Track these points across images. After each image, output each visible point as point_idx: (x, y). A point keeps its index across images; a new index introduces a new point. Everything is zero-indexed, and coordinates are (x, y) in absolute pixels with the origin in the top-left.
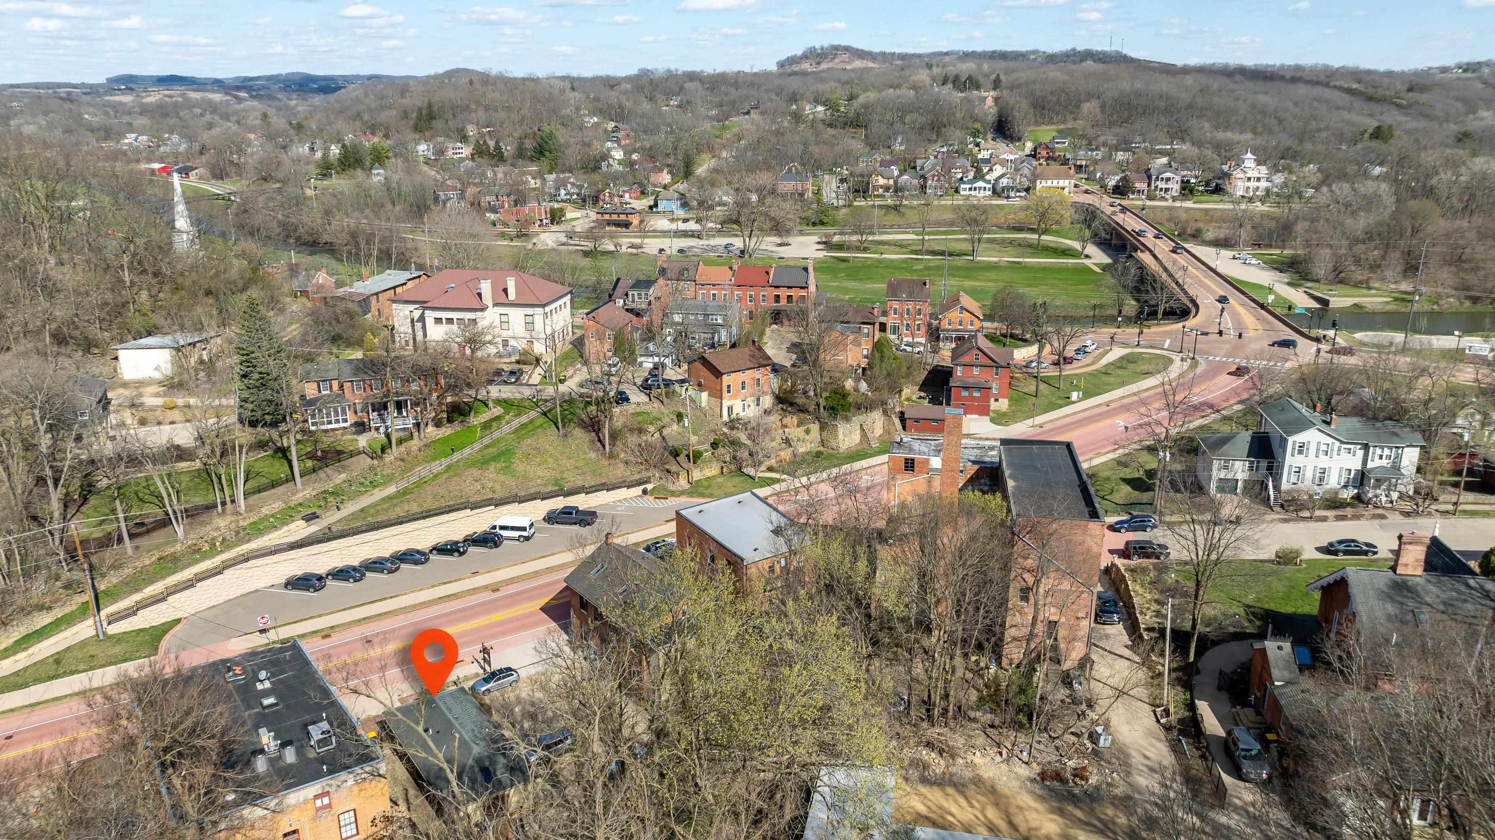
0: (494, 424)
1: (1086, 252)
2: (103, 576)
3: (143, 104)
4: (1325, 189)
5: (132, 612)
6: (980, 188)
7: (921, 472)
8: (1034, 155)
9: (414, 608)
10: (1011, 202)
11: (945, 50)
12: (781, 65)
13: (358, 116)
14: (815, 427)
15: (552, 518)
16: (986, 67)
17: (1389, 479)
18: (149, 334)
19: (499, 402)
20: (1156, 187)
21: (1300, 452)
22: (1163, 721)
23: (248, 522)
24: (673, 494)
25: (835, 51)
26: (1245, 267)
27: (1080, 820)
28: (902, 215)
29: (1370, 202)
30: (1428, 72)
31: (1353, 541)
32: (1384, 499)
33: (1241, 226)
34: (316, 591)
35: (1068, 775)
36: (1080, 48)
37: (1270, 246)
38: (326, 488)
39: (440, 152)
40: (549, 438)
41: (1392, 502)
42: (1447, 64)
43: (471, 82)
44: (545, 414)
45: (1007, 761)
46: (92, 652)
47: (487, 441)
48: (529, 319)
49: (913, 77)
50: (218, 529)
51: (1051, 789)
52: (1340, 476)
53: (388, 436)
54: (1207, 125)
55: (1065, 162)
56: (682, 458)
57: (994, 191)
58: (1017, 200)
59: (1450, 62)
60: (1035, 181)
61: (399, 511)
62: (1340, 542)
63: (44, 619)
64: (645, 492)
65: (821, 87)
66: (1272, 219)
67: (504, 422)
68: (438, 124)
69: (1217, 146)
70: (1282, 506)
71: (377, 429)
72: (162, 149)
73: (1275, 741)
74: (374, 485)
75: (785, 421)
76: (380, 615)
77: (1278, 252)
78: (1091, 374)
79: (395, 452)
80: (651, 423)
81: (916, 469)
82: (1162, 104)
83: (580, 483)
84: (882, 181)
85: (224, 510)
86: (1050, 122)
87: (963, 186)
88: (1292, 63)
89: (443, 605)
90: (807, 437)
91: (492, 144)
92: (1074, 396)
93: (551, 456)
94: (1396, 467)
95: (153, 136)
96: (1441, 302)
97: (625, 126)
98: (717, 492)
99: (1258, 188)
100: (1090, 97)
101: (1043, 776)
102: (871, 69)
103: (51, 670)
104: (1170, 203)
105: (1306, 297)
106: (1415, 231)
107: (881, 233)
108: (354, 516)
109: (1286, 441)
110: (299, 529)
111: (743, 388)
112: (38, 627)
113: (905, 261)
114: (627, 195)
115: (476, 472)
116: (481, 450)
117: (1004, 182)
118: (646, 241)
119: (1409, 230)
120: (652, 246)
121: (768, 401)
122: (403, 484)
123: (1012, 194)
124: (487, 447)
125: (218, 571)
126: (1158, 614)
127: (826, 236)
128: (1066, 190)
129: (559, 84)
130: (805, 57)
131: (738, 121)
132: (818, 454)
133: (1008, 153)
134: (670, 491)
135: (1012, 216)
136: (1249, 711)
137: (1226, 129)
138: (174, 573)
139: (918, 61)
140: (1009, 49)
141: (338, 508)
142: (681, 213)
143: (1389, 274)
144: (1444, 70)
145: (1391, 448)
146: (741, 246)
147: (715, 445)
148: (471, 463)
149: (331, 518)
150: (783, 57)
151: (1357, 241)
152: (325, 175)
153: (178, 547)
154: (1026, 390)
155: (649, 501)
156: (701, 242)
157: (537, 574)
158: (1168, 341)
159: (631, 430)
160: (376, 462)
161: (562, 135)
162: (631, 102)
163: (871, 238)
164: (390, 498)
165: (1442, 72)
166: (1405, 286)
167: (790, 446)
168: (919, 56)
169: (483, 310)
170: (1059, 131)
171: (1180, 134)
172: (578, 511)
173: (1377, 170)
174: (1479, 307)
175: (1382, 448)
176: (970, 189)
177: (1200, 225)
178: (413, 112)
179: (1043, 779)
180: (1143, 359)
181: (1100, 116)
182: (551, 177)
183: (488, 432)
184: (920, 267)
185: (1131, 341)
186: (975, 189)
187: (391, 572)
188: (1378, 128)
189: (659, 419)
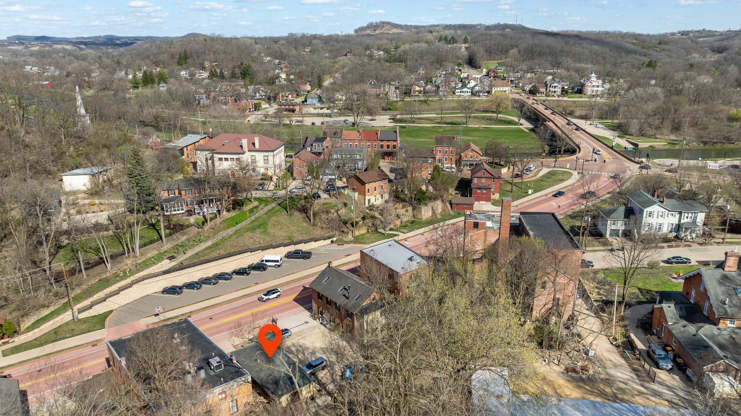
0: (255, 210)
1: (521, 122)
2: (73, 289)
3: (31, 51)
4: (631, 91)
5: (90, 307)
6: (465, 92)
7: (481, 229)
8: (488, 75)
9: (230, 301)
10: (481, 98)
11: (436, 24)
12: (356, 31)
13: (148, 57)
14: (410, 209)
15: (289, 256)
16: (459, 32)
17: (690, 228)
18: (77, 168)
19: (256, 199)
20: (550, 90)
21: (650, 216)
22: (614, 343)
23: (141, 261)
24: (347, 243)
25: (383, 24)
26: (596, 129)
27: (589, 390)
28: (429, 105)
29: (653, 97)
30: (665, 35)
31: (680, 257)
32: (689, 237)
33: (593, 109)
34: (179, 294)
35: (579, 370)
36: (502, 23)
37: (606, 118)
38: (178, 243)
39: (192, 75)
40: (283, 216)
41: (693, 239)
42: (674, 32)
43: (205, 40)
44: (279, 204)
45: (548, 364)
46: (72, 328)
47: (253, 218)
48: (266, 158)
49: (426, 37)
50: (127, 265)
51: (572, 377)
52: (668, 227)
53: (204, 217)
54: (570, 60)
55: (504, 79)
56: (349, 225)
57: (472, 93)
58: (483, 97)
59: (675, 31)
60: (492, 88)
61: (215, 254)
62: (674, 258)
63: (45, 312)
64: (332, 242)
65: (381, 42)
66: (607, 105)
67: (260, 209)
68: (190, 61)
69: (577, 71)
70: (641, 242)
71: (199, 213)
72: (46, 74)
73: (671, 351)
74: (200, 241)
75: (396, 206)
76: (214, 305)
77: (611, 121)
78: (535, 181)
79: (209, 225)
80: (332, 208)
81: (479, 227)
82: (548, 50)
83: (300, 238)
84: (417, 88)
85: (129, 256)
86: (494, 59)
87: (457, 91)
88: (604, 30)
89: (243, 300)
90: (407, 214)
91: (218, 71)
92: (530, 191)
93: (285, 225)
94: (694, 222)
95: (40, 67)
96: (690, 145)
97: (284, 62)
98: (367, 241)
99: (597, 91)
100: (513, 47)
101: (567, 370)
102: (401, 33)
103: (53, 337)
104: (556, 98)
105: (627, 143)
106: (676, 111)
107: (419, 114)
108: (193, 257)
109: (643, 211)
110: (166, 264)
111: (375, 190)
112: (43, 316)
113: (434, 127)
114: (290, 96)
115: (250, 234)
116: (250, 223)
117: (477, 88)
118: (305, 119)
119: (673, 110)
120: (308, 121)
121: (386, 196)
122: (215, 240)
123: (481, 94)
124: (253, 221)
125: (130, 286)
126: (599, 294)
127: (393, 115)
128: (507, 92)
129: (249, 41)
130: (368, 27)
131: (342, 59)
132: (413, 222)
133: (476, 74)
134: (344, 241)
135: (482, 105)
136: (654, 337)
137: (580, 62)
138: (107, 287)
139: (423, 29)
140: (468, 23)
141: (184, 253)
142: (318, 105)
143: (665, 131)
144: (673, 34)
145: (692, 213)
146: (353, 121)
147: (364, 218)
148: (248, 230)
149: (181, 258)
150: (357, 27)
151: (650, 116)
152: (135, 87)
153: (108, 274)
154: (506, 189)
155: (335, 247)
156: (332, 119)
157: (287, 283)
158: (568, 165)
159: (323, 212)
160: (200, 230)
161: (255, 67)
162: (286, 50)
163: (416, 116)
164: (209, 248)
165: (672, 35)
166: (673, 137)
167: (399, 218)
168: (424, 27)
169: (243, 153)
170: (498, 64)
171: (558, 65)
172: (302, 252)
173: (653, 82)
174: (707, 147)
175: (688, 213)
176: (461, 92)
177: (572, 109)
178: (176, 55)
179: (567, 372)
180: (558, 173)
181: (518, 56)
182: (251, 88)
183: (252, 214)
184: (441, 130)
185: (550, 165)
186: (463, 92)
187: (214, 284)
188: (650, 62)
189: (336, 206)
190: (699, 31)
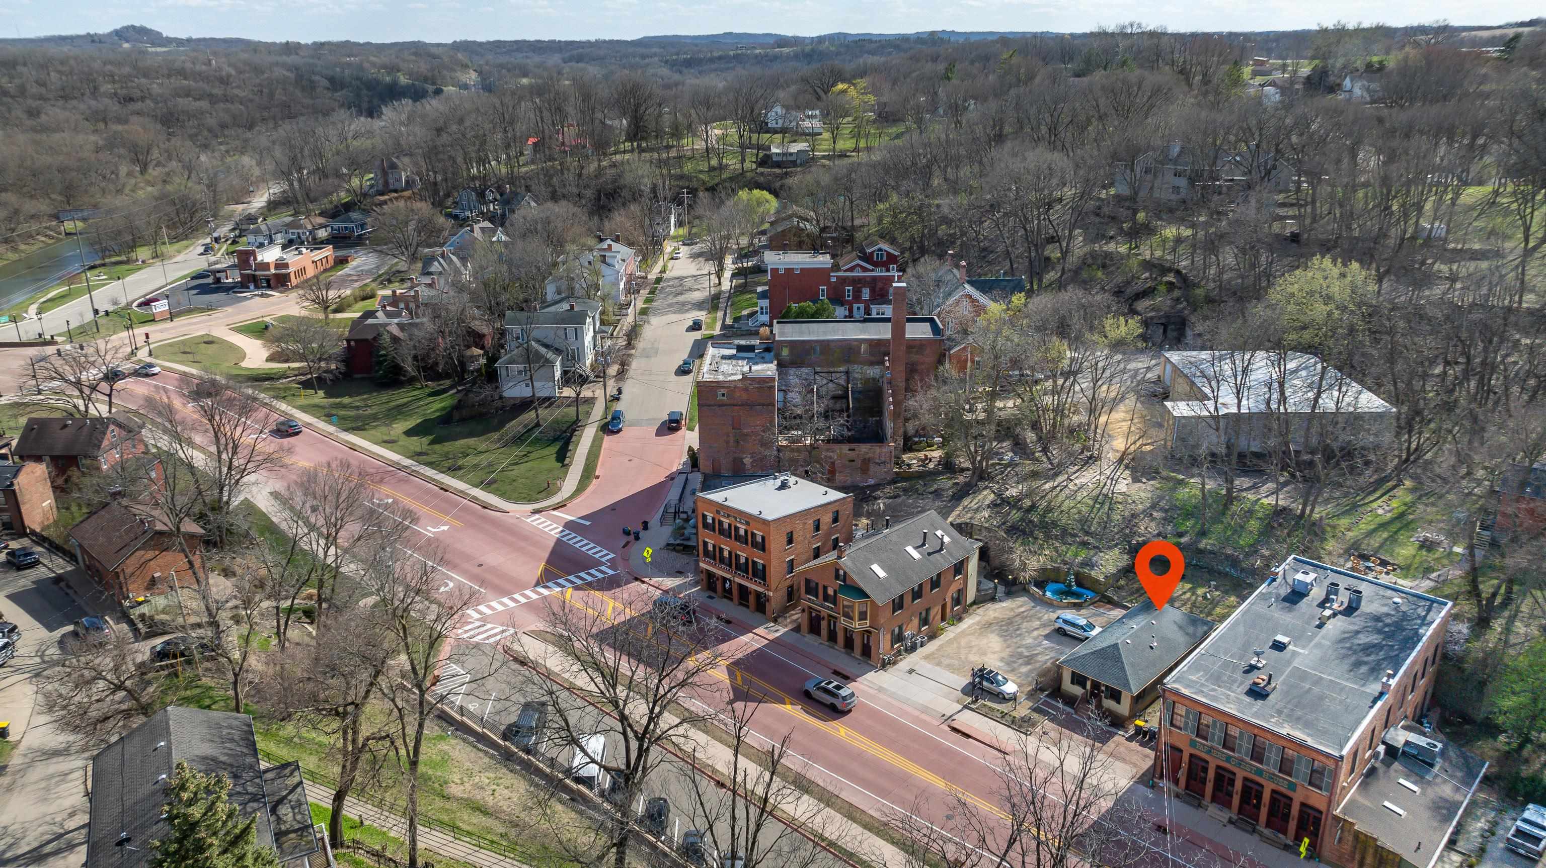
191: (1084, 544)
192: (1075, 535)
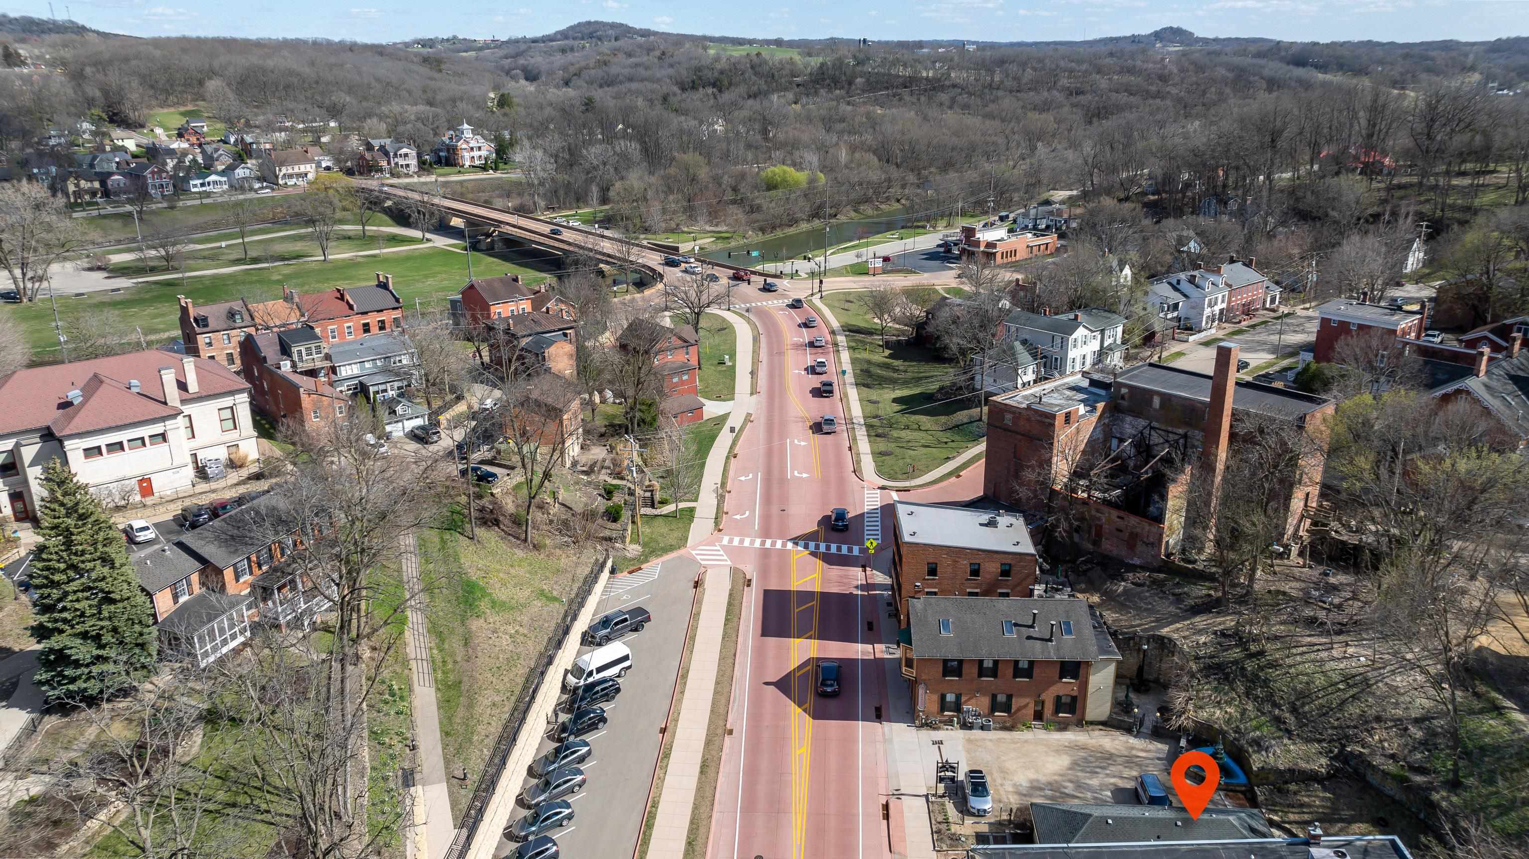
1: (417, 235)
6: (214, 183)
7: (1074, 422)
10: (264, 194)
20: (397, 164)
21: (1075, 346)
24: (640, 560)
40: (470, 550)
48: (226, 414)
57: (231, 184)
58: (267, 192)
60: (271, 170)
64: (611, 571)
81: (1071, 420)
87: (192, 182)
92: (727, 360)
98: (671, 542)
99: (480, 156)
106: (692, 181)
108: (451, 746)
109: (1065, 340)
111: (571, 425)
121: (581, 434)
122: (423, 677)
123: (255, 185)
127: (97, 258)
141: (410, 747)
147: (608, 495)
148: (457, 615)
164: (447, 703)
169: (177, 415)
172: (630, 615)
176: (203, 185)
186: (209, 184)
190: (448, 40)
191: (1278, 721)
192: (1275, 705)
